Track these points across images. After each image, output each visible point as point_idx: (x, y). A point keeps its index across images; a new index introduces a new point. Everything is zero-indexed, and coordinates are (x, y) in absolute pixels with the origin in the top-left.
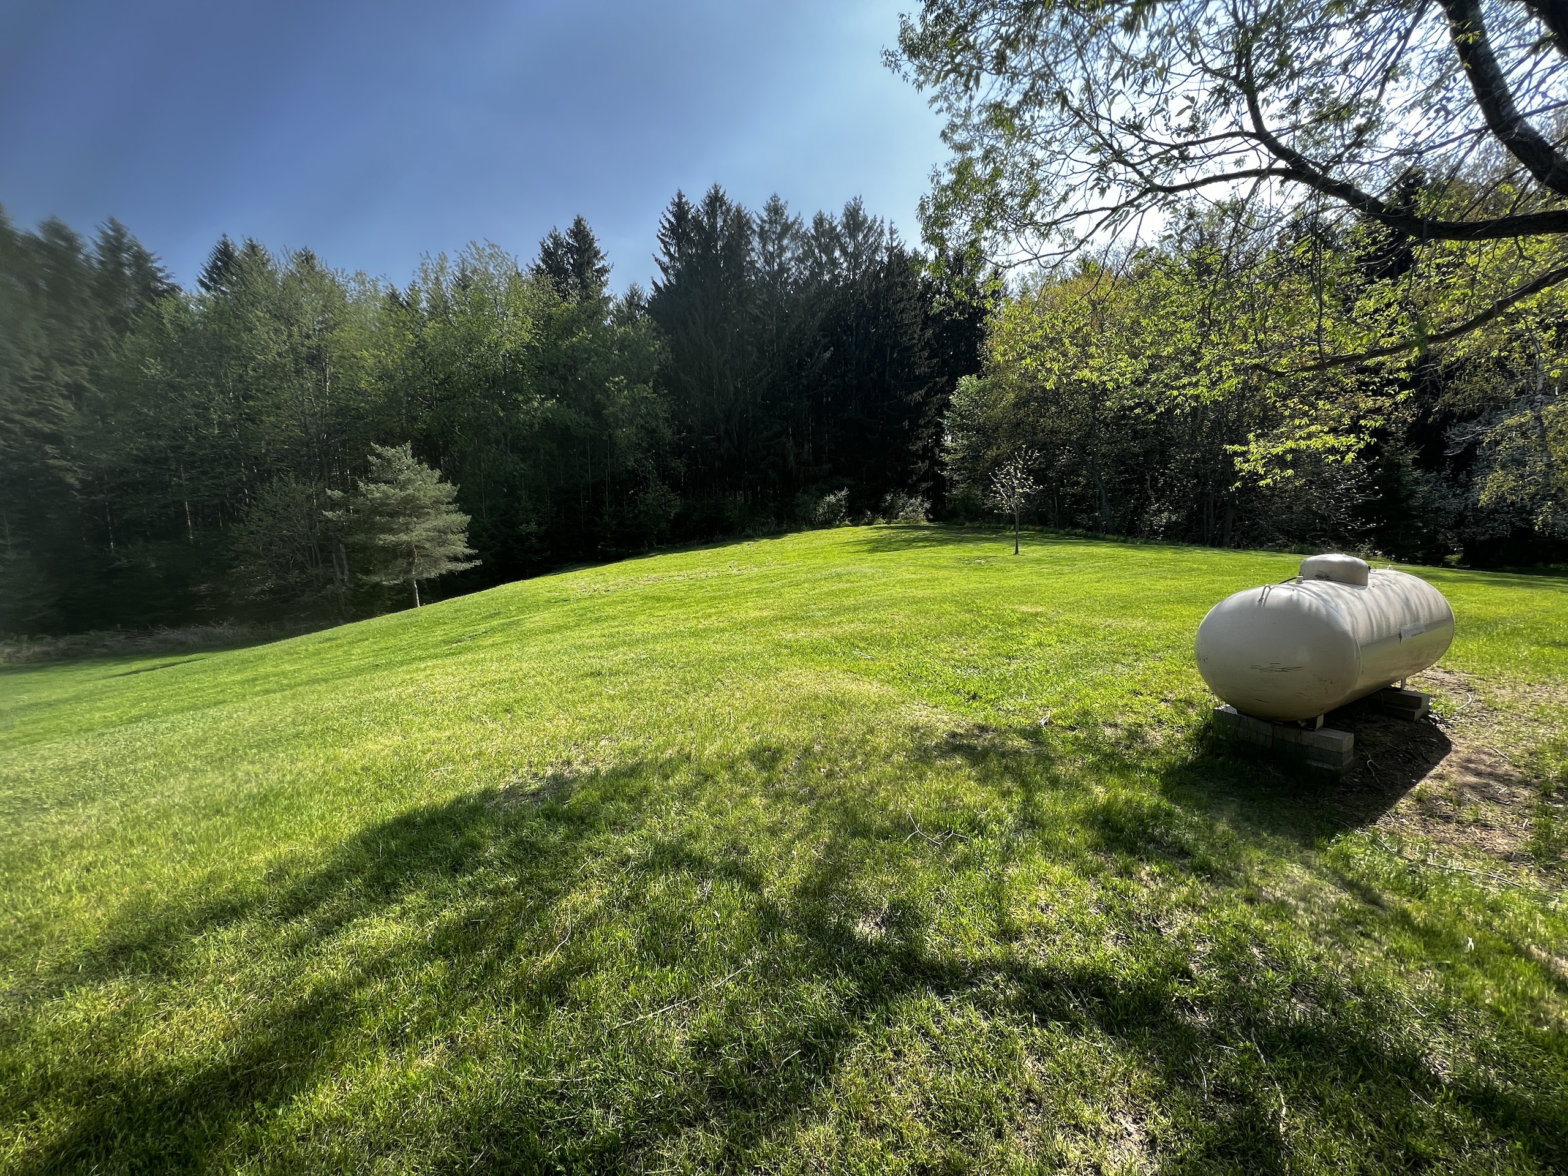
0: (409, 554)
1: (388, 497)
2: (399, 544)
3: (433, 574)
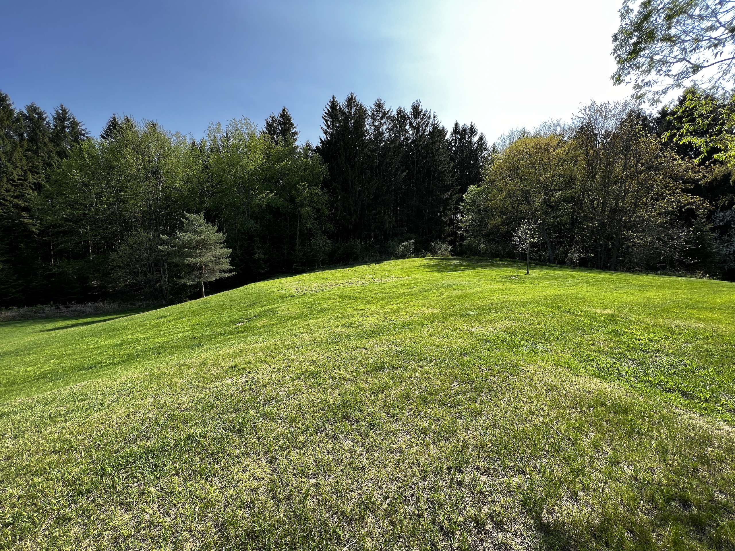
0: (201, 268)
1: (191, 240)
2: (196, 263)
3: (212, 279)
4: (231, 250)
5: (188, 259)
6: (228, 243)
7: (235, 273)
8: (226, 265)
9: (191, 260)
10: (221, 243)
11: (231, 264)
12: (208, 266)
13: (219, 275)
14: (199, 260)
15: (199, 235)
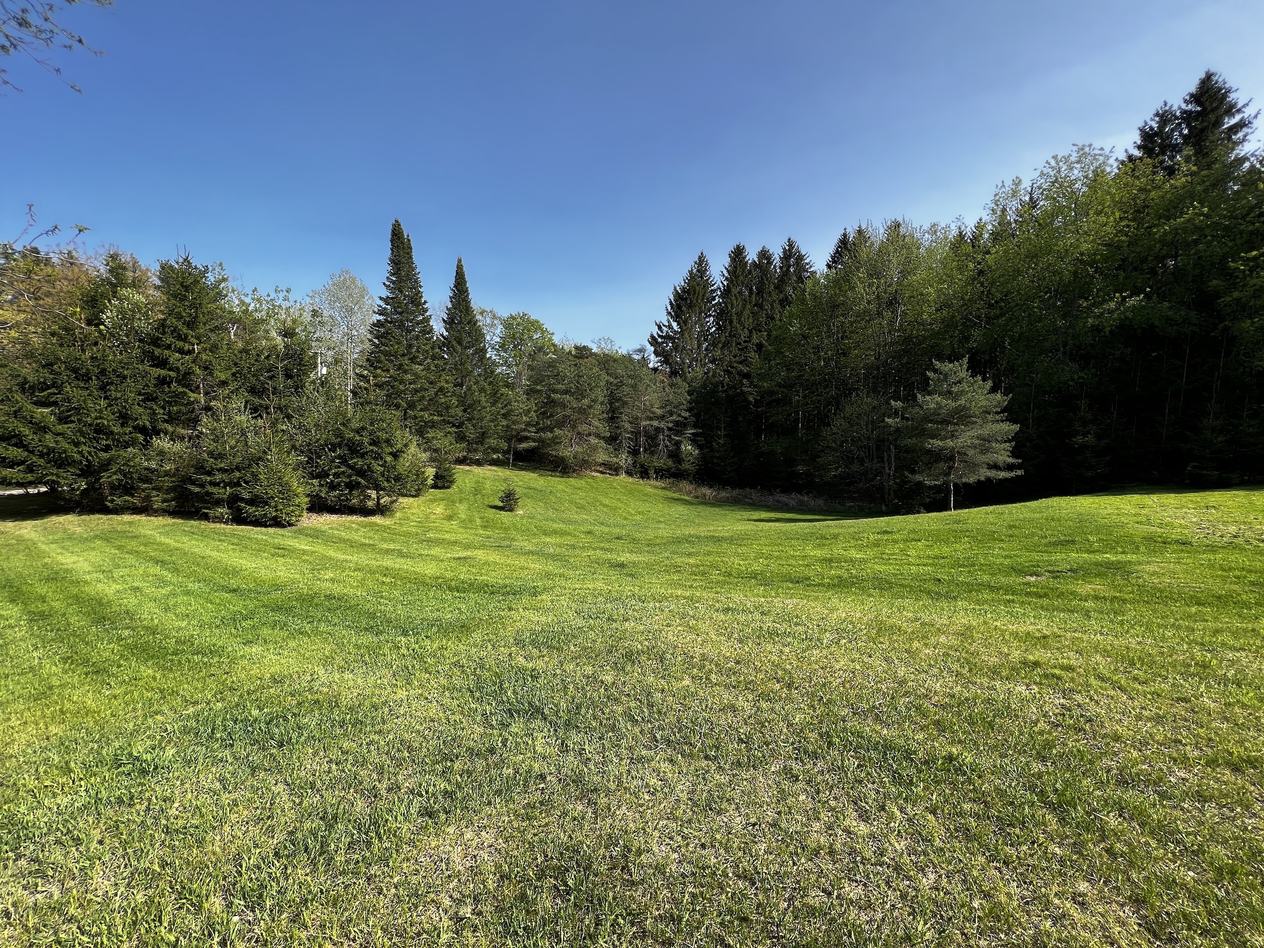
0: (952, 458)
1: (940, 408)
2: (943, 449)
3: (972, 479)
4: (1016, 427)
5: (931, 441)
6: (1011, 413)
7: (1020, 472)
8: (1002, 454)
9: (938, 443)
10: (997, 413)
11: (1014, 454)
12: (965, 454)
13: (984, 473)
14: (950, 443)
15: (955, 399)
